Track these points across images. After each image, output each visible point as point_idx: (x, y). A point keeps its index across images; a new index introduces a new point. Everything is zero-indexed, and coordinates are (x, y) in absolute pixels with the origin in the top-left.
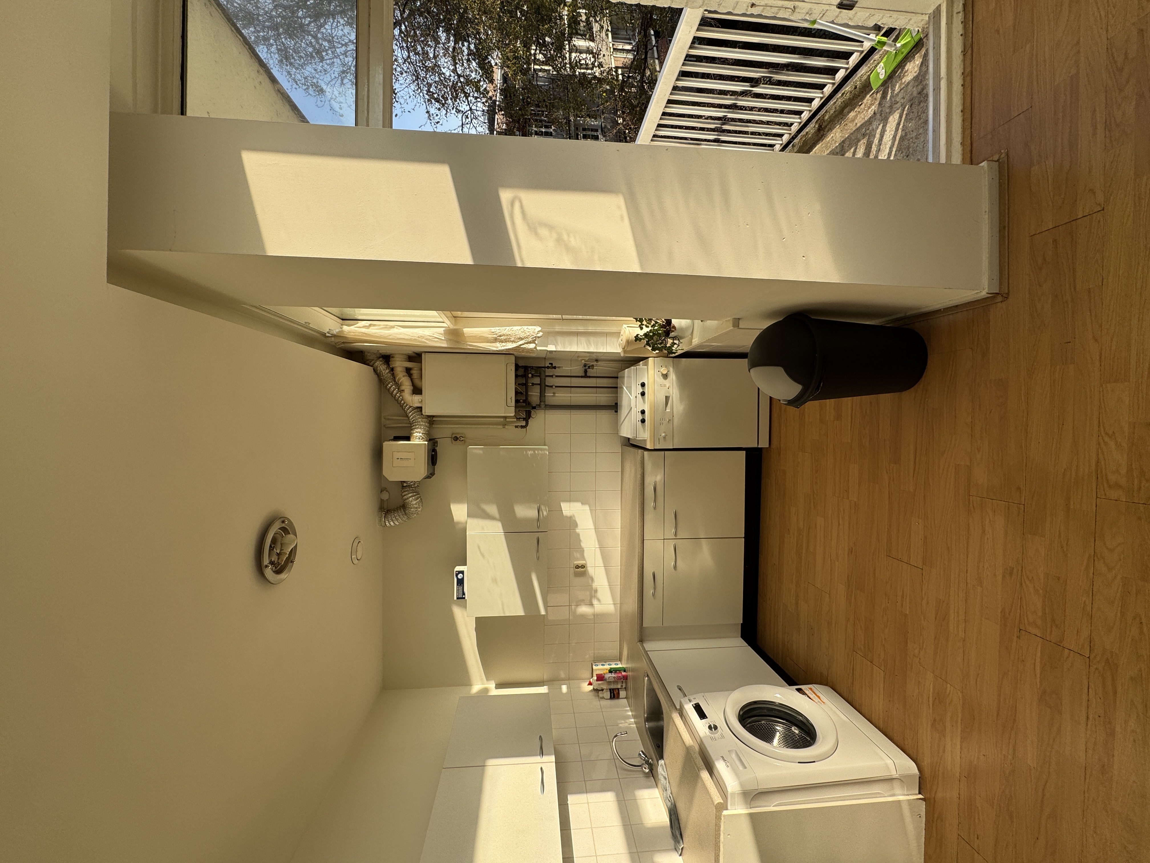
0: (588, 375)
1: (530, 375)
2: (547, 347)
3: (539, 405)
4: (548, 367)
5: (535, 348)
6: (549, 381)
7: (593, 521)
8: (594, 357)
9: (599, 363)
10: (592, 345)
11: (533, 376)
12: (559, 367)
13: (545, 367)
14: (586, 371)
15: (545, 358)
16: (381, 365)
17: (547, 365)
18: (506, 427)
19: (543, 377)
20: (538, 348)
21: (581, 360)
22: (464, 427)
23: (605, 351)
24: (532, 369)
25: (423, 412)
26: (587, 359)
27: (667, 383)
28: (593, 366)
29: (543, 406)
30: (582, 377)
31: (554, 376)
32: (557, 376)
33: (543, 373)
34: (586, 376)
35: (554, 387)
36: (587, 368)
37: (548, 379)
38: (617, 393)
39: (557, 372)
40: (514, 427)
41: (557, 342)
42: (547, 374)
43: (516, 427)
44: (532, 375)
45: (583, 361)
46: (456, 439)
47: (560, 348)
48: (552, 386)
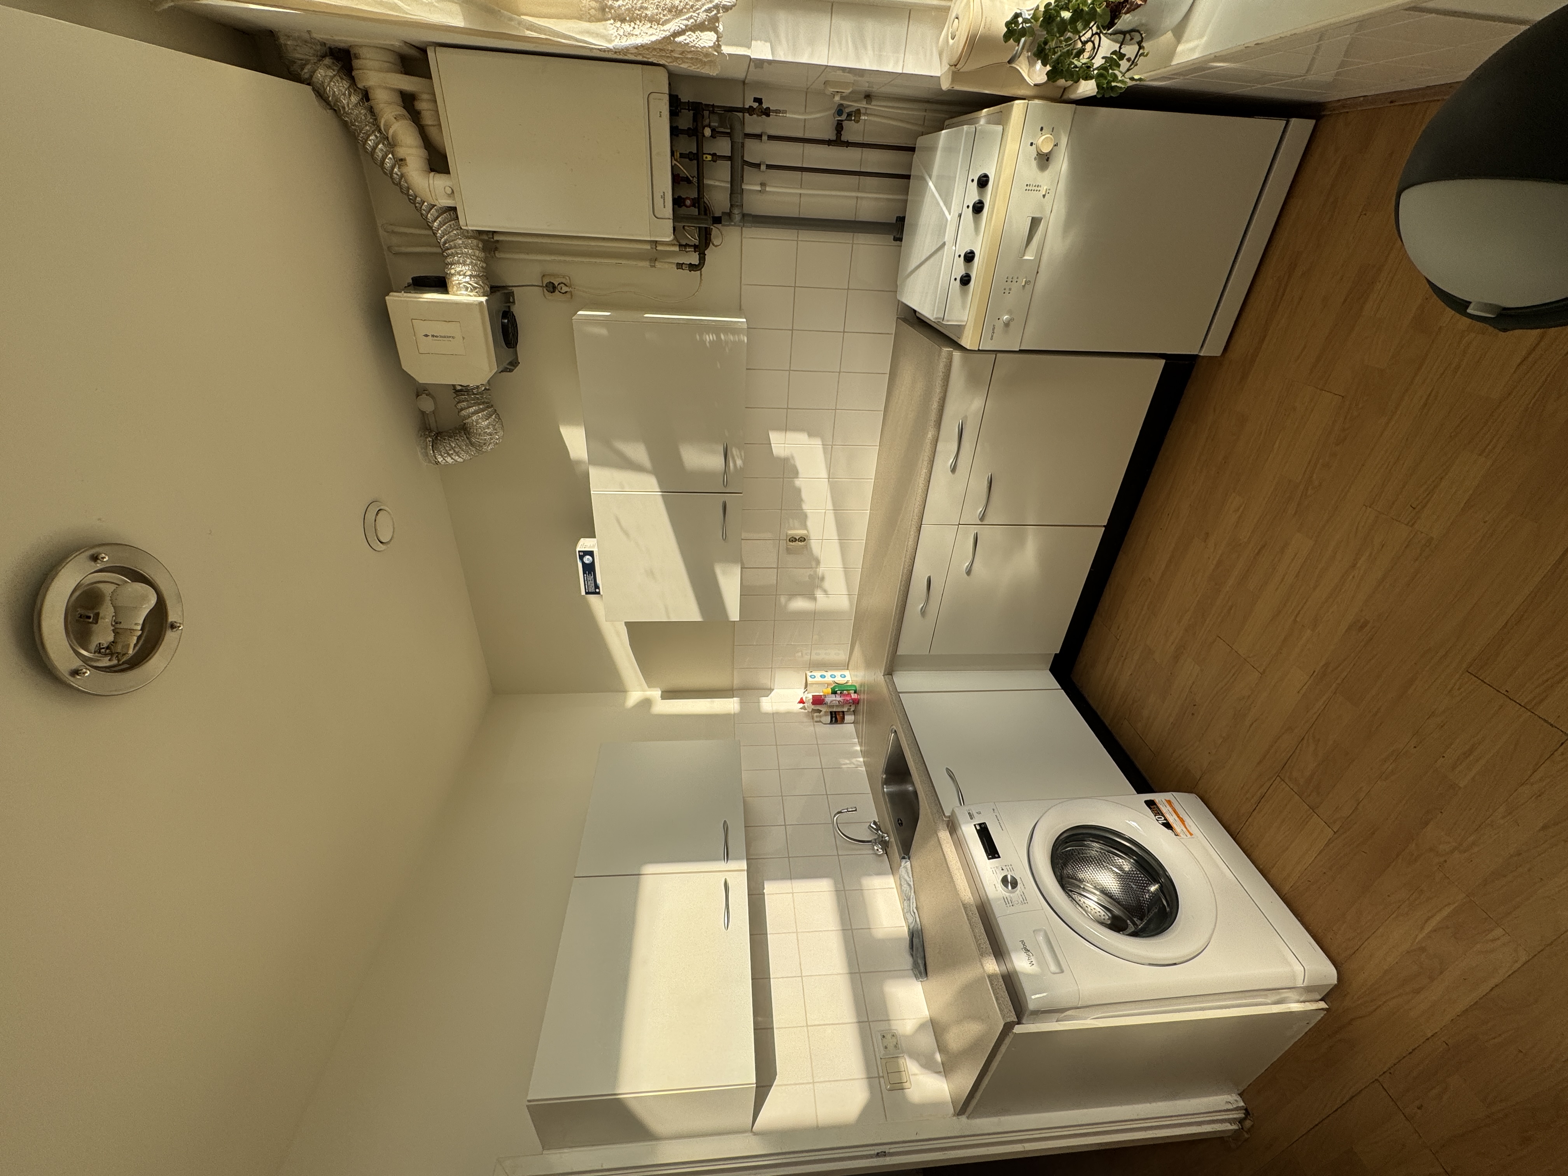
0: (844, 138)
1: (708, 132)
2: (749, 47)
3: (729, 215)
4: (751, 111)
5: (717, 46)
6: (755, 151)
7: (827, 467)
8: (864, 85)
9: (875, 106)
10: (869, 47)
11: (715, 133)
12: (777, 112)
13: (742, 110)
14: (839, 127)
15: (744, 82)
16: (332, 78)
17: (750, 103)
18: (657, 264)
19: (739, 139)
20: (726, 50)
21: (833, 95)
22: (565, 261)
23: (899, 70)
24: (713, 112)
25: (462, 222)
26: (847, 91)
27: (1045, 179)
28: (858, 112)
29: (737, 218)
30: (829, 143)
31: (765, 138)
32: (771, 138)
33: (737, 126)
34: (838, 141)
35: (763, 167)
36: (844, 117)
37: (750, 144)
38: (906, 190)
39: (772, 126)
40: (674, 266)
41: (777, 36)
42: (748, 130)
43: (680, 266)
44: (713, 130)
45: (837, 98)
46: (552, 288)
47: (783, 55)
48: (758, 166)
